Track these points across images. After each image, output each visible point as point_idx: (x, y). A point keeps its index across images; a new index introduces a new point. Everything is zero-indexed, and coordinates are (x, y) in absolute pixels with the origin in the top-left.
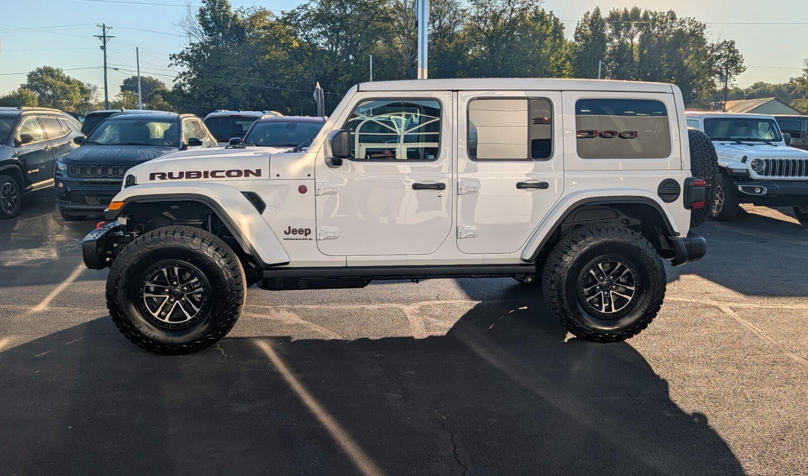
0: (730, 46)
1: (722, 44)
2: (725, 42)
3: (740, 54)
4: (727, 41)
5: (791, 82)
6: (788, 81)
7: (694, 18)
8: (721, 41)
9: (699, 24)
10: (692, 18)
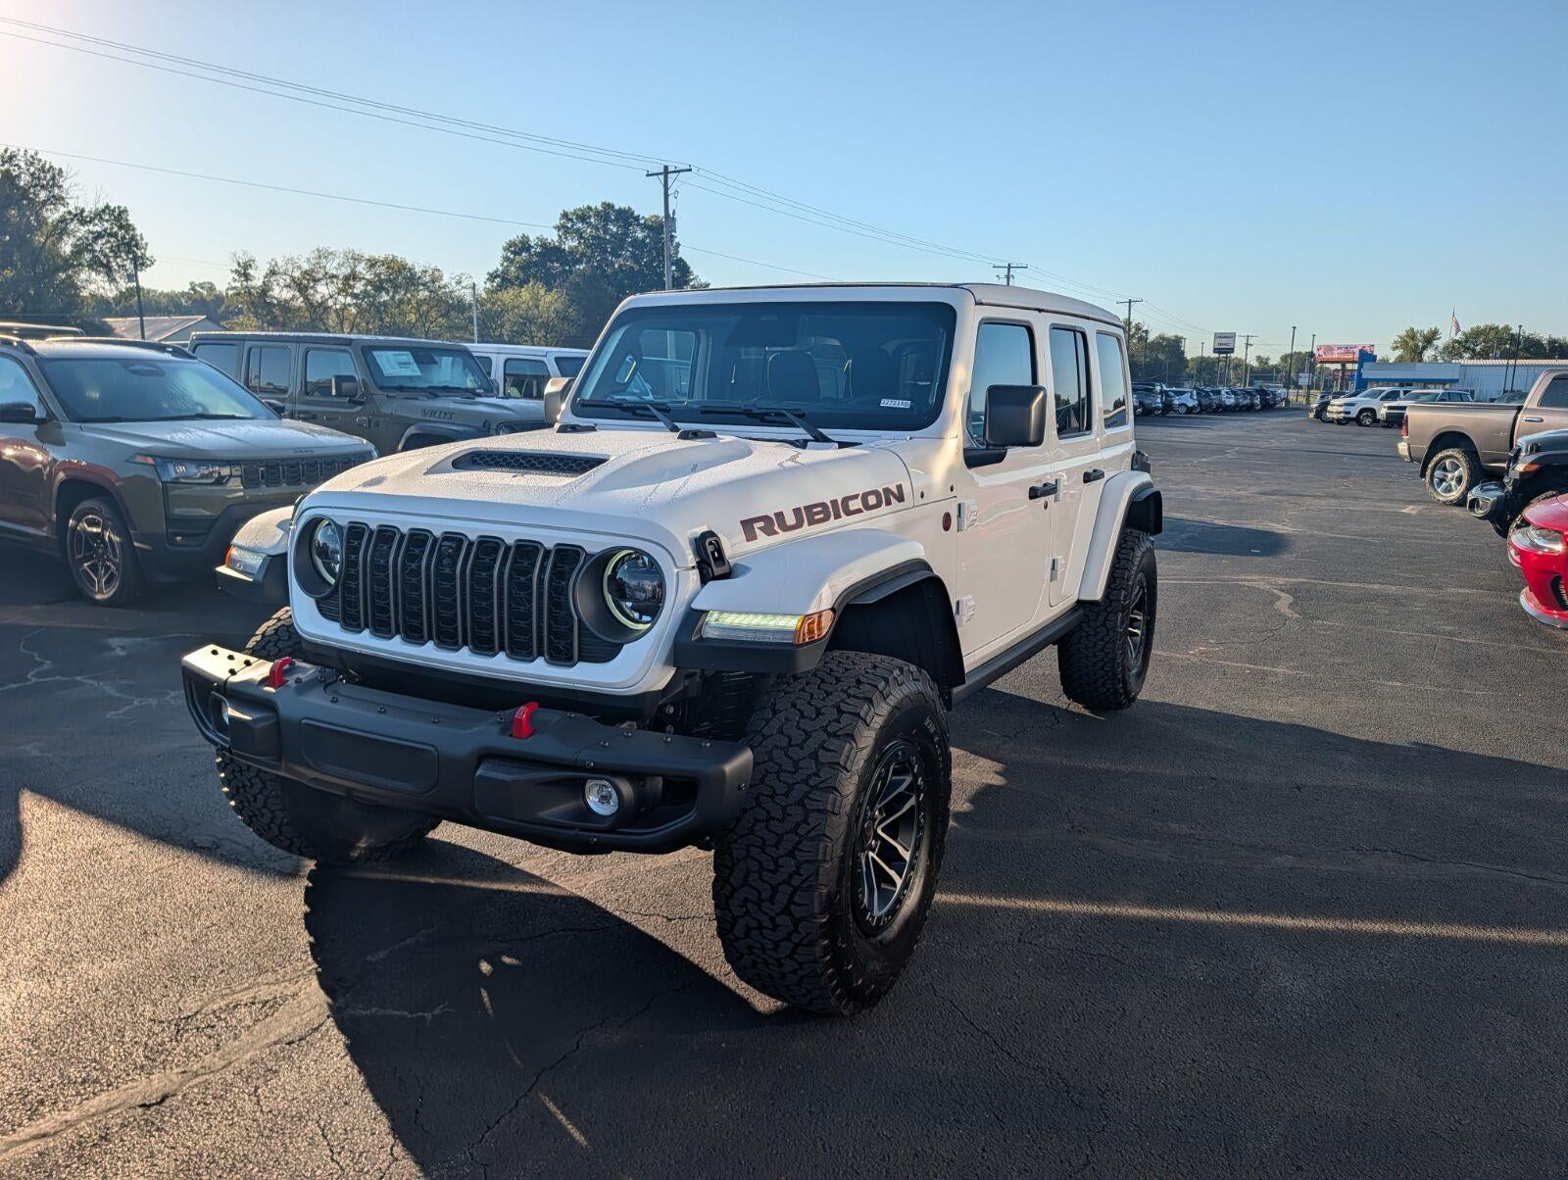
0: (119, 216)
1: (103, 211)
2: (107, 207)
3: (138, 232)
4: (112, 208)
5: (193, 289)
6: (186, 288)
7: (36, 154)
8: (101, 206)
9: (47, 166)
10: (31, 153)
